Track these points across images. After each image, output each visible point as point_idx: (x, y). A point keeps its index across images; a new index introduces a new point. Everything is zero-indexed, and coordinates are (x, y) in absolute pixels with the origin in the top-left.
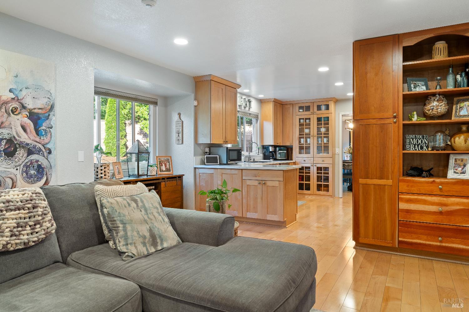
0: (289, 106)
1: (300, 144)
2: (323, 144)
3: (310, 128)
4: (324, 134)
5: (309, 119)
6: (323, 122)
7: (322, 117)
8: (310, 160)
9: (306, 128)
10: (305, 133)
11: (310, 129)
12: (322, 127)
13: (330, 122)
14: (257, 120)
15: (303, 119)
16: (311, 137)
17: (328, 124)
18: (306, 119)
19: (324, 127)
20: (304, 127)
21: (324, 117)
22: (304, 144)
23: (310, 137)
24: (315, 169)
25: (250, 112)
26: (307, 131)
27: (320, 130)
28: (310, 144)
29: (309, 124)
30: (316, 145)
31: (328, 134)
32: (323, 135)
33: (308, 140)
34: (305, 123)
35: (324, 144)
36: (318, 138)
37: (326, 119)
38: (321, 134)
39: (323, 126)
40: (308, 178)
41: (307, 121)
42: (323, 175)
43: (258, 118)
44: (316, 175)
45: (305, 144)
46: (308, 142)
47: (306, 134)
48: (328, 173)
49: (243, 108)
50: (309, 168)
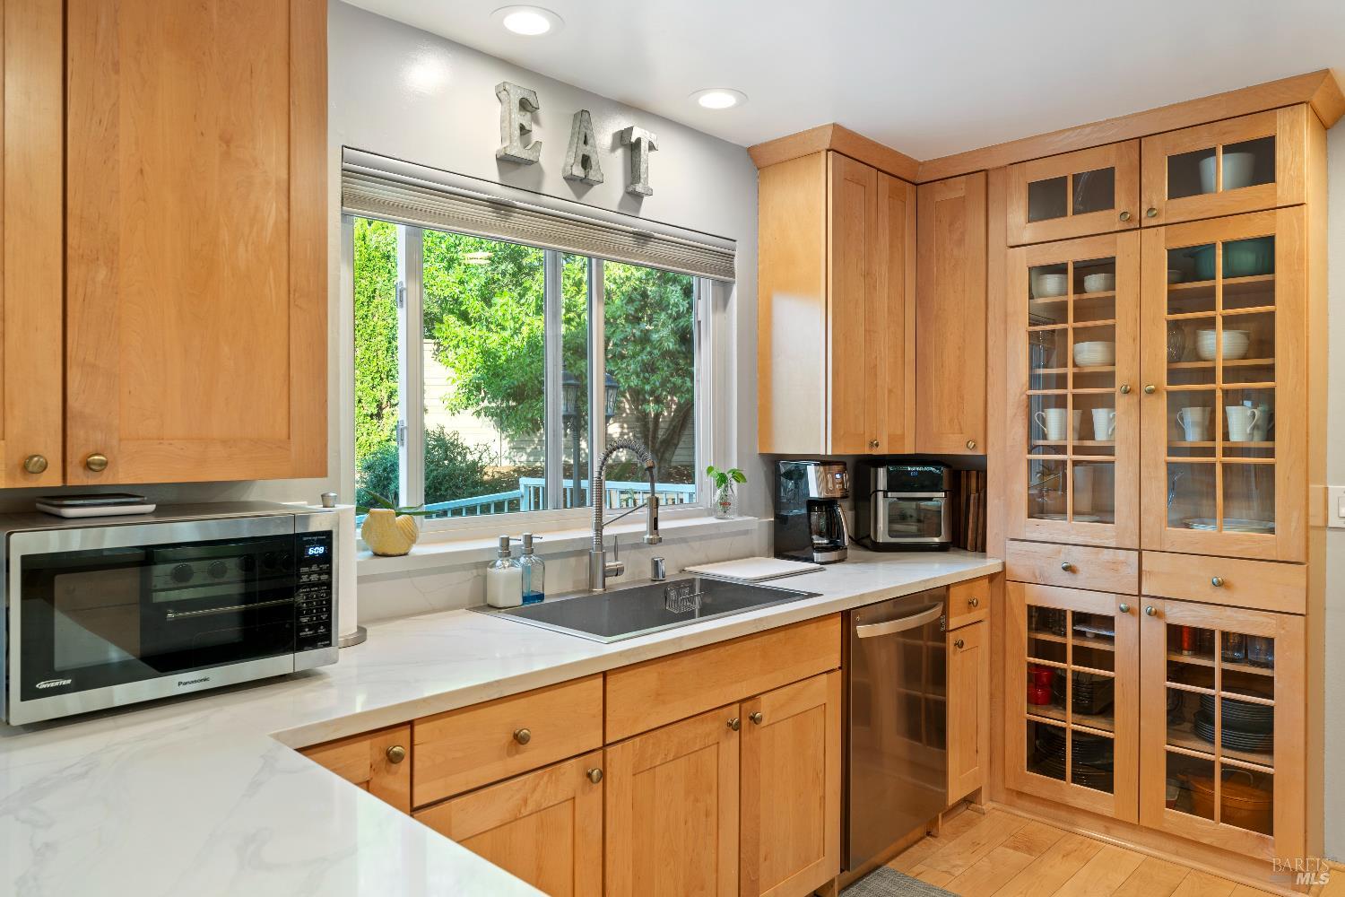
0: (958, 190)
1: (1032, 449)
2: (1219, 452)
3: (1107, 335)
4: (1231, 373)
5: (1106, 266)
6: (1219, 282)
7: (1213, 246)
8: (1114, 566)
9: (1081, 335)
10: (1070, 371)
11: (1113, 339)
12: (1210, 324)
13: (1281, 276)
14: (724, 287)
15: (1060, 269)
16: (1121, 401)
17: (1266, 293)
18: (1084, 269)
19: (1229, 323)
20: (1071, 324)
21: (1226, 245)
22: (1061, 449)
23: (1112, 395)
24: (1156, 638)
25: (641, 225)
26: (1090, 354)
27: (1195, 342)
28: (1109, 450)
29: (1106, 307)
30: (1158, 457)
31: (1268, 372)
32: (1219, 385)
33: (1100, 416)
34: (1071, 298)
35: (1228, 452)
36: (1176, 403)
37: (1247, 259)
38: (1209, 374)
39: (1220, 312)
40: (1098, 699)
41: (1094, 283)
42: (1217, 692)
43: (730, 272)
44: (1157, 685)
45: (1077, 450)
46: (1101, 436)
47: (1082, 379)
48: (1265, 686)
49: (554, 184)
50: (1108, 622)
